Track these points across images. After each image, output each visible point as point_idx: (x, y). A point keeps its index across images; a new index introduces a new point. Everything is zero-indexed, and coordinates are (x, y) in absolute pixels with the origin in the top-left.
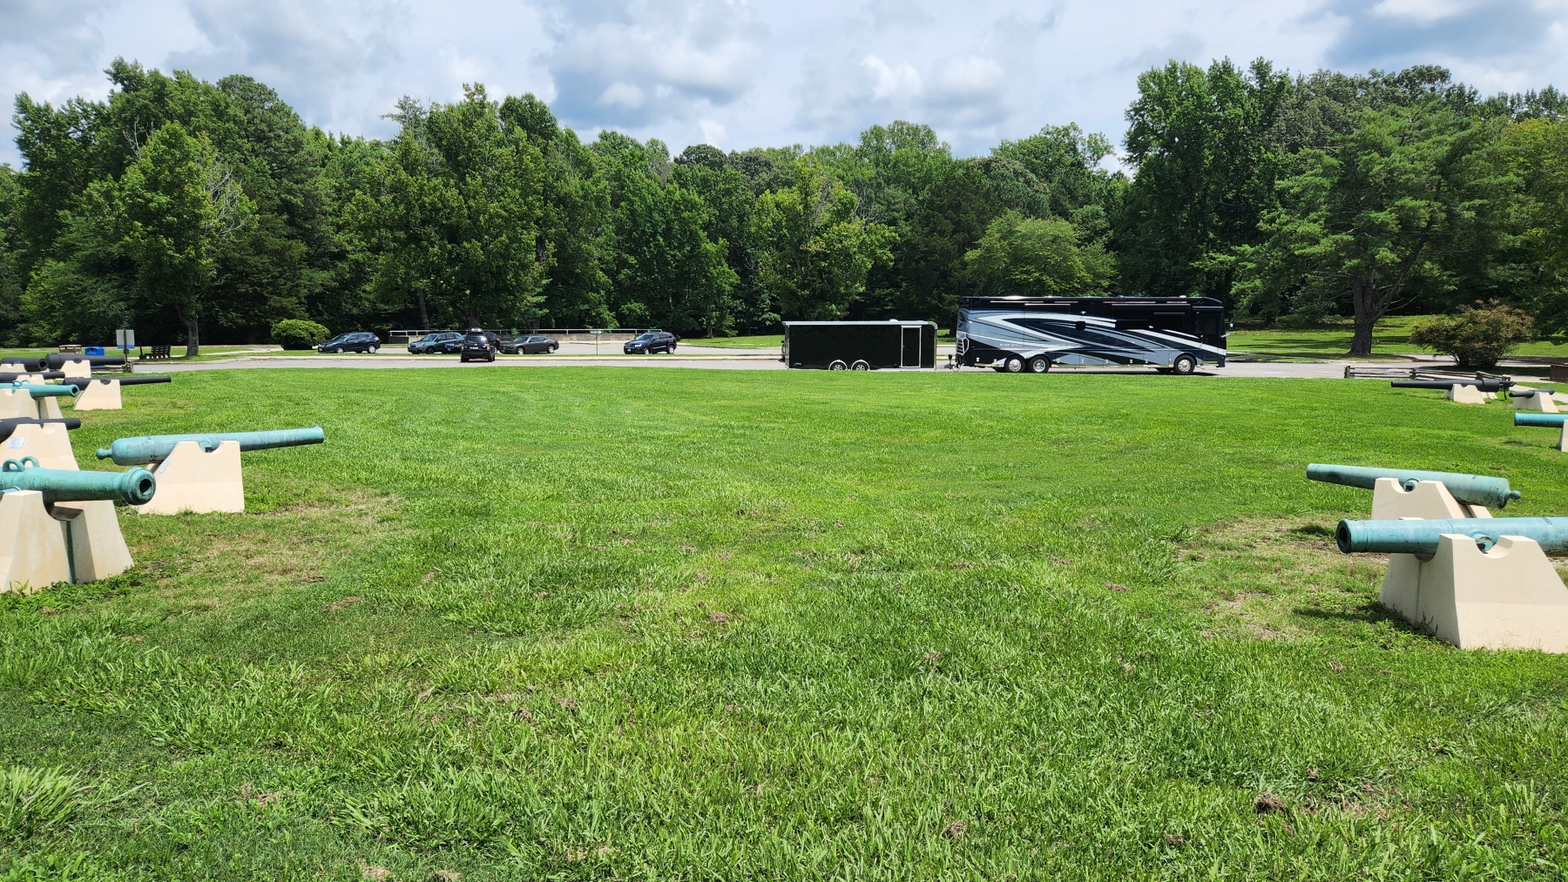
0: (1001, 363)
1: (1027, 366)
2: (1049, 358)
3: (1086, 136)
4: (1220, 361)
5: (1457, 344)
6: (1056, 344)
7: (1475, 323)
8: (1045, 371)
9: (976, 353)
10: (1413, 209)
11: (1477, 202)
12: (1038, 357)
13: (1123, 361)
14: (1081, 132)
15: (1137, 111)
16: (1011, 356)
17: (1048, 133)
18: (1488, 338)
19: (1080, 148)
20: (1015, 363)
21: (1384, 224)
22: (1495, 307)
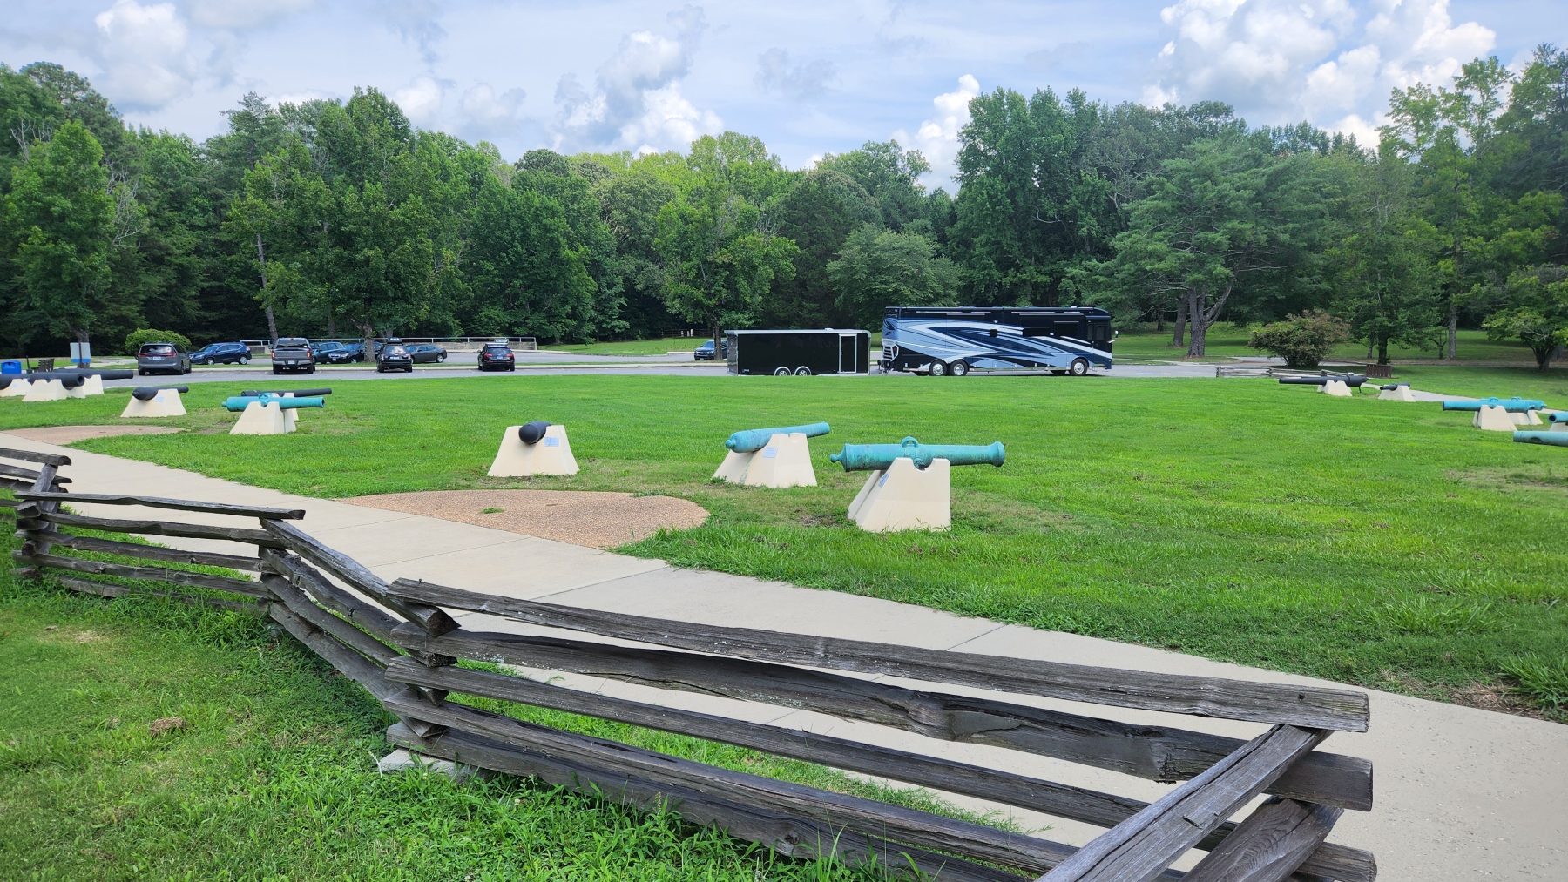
0: (925, 368)
1: (949, 370)
2: (967, 363)
3: (904, 152)
4: (1107, 363)
5: (1291, 347)
6: (973, 350)
7: (1304, 329)
8: (964, 374)
9: (906, 360)
10: (1240, 231)
11: (1290, 226)
12: (957, 362)
13: (1030, 364)
14: (900, 149)
15: (969, 134)
16: (933, 360)
17: (869, 149)
18: (1315, 342)
19: (900, 164)
20: (938, 367)
21: (1219, 244)
22: (1319, 315)
